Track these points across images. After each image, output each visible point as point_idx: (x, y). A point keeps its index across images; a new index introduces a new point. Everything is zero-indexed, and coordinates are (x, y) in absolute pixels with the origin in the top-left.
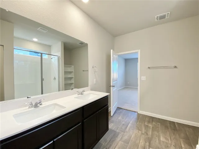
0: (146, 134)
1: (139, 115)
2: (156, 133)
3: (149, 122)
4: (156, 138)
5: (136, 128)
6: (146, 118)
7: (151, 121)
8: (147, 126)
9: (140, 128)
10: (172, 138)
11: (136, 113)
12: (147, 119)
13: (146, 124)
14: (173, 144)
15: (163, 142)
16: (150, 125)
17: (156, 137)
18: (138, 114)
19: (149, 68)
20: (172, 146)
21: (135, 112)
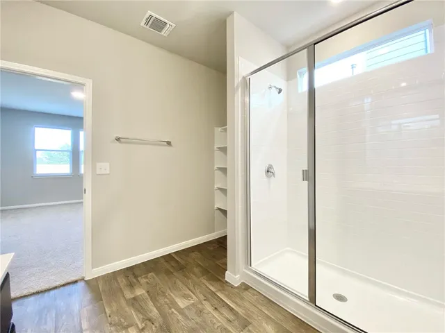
0: (149, 323)
1: (92, 285)
2: (162, 300)
3: (131, 286)
4: (173, 312)
5: (113, 329)
6: (117, 281)
7: (135, 280)
8: (134, 299)
9: (123, 320)
10: (192, 288)
11: (81, 284)
12: (122, 282)
13: (129, 295)
14: (202, 297)
15: (187, 308)
16: (140, 292)
17: (170, 309)
18: (87, 282)
19: (118, 139)
20: (204, 302)
21: (75, 282)
